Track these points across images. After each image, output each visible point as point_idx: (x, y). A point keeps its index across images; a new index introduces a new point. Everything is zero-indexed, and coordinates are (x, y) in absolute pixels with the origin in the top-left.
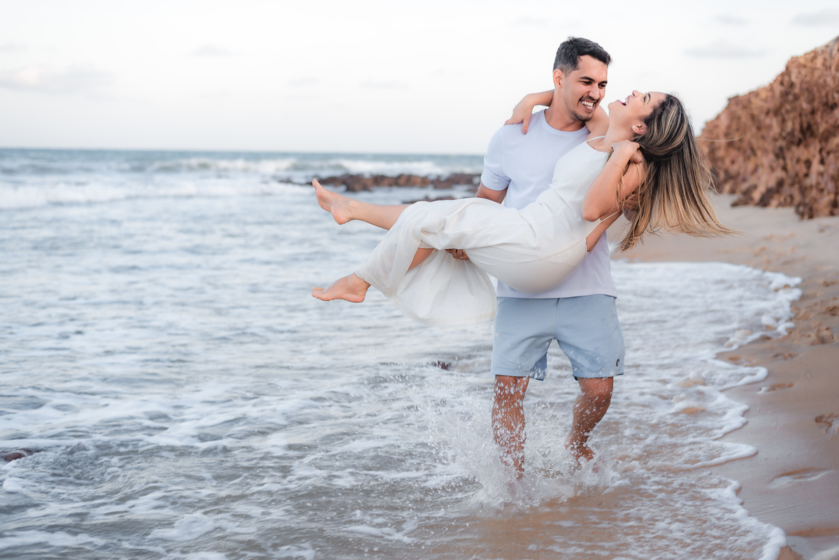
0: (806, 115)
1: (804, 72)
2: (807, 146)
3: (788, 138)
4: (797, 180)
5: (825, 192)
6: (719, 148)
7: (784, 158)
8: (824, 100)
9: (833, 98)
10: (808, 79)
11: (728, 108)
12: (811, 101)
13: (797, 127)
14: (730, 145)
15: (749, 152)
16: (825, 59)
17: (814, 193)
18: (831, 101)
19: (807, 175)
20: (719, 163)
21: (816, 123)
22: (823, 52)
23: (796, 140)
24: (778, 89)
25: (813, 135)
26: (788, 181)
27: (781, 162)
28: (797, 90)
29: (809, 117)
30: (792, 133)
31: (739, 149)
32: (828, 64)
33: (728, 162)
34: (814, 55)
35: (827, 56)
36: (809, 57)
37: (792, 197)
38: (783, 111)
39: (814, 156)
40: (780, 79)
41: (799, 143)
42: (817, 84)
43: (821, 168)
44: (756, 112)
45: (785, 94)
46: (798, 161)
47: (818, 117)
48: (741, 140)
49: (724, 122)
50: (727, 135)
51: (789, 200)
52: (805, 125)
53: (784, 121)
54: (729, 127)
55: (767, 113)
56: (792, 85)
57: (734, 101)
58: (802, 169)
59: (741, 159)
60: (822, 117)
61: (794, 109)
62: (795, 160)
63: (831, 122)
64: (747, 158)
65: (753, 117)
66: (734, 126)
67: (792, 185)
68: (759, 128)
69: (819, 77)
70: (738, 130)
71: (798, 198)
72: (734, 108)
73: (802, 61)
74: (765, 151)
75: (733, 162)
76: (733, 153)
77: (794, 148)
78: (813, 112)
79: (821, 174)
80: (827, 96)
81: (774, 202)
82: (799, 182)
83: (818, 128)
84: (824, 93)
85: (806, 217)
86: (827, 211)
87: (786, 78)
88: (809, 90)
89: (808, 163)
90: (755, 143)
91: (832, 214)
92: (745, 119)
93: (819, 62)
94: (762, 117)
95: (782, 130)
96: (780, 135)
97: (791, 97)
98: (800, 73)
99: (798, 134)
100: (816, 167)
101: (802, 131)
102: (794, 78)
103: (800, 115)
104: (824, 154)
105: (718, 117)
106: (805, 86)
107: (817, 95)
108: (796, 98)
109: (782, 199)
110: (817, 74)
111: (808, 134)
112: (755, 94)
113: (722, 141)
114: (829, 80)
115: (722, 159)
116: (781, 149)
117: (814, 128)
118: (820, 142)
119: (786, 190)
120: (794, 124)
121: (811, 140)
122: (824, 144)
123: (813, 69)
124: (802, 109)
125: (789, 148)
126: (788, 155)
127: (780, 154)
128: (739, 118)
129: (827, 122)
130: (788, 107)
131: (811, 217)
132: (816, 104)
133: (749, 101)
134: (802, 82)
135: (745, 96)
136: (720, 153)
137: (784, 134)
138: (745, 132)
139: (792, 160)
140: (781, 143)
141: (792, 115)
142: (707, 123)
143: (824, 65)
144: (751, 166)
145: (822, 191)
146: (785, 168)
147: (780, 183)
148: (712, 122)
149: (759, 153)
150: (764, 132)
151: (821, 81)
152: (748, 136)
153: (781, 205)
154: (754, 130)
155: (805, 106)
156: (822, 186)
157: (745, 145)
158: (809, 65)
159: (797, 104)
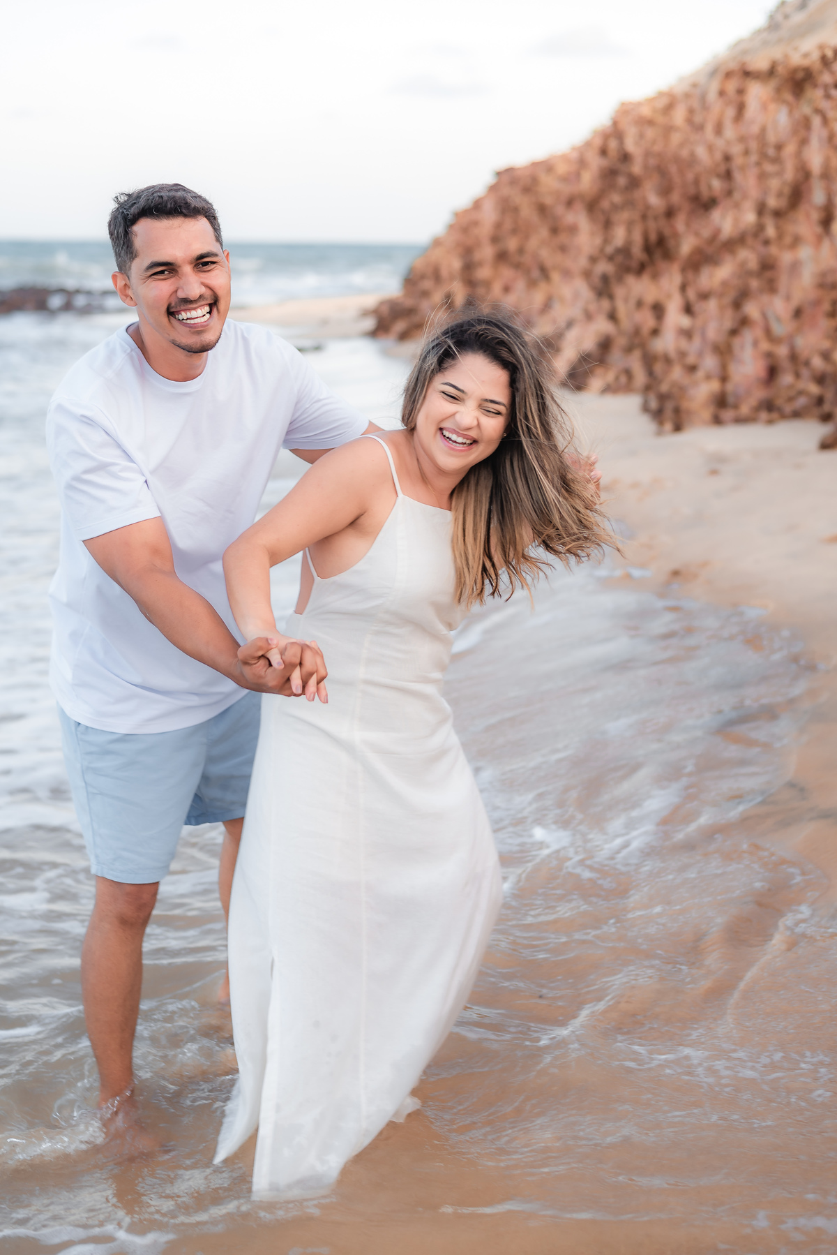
0: (656, 218)
1: (650, 133)
2: (655, 276)
3: (620, 259)
4: (638, 342)
5: (700, 374)
6: (480, 264)
7: (611, 297)
8: (692, 191)
9: (710, 187)
10: (657, 148)
11: (493, 189)
12: (665, 191)
13: (637, 238)
14: (502, 257)
15: (536, 273)
16: (691, 111)
17: (677, 373)
18: (705, 194)
19: (655, 332)
20: (481, 291)
21: (676, 235)
22: (687, 96)
23: (634, 264)
24: (596, 163)
25: (668, 255)
26: (621, 342)
27: (606, 304)
28: (637, 169)
29: (662, 222)
30: (625, 251)
31: (517, 266)
32: (698, 119)
33: (497, 289)
34: (669, 102)
35: (696, 104)
36: (661, 103)
37: (628, 373)
38: (605, 204)
39: (669, 296)
40: (598, 142)
41: (640, 269)
42: (677, 159)
43: (685, 321)
44: (548, 201)
45: (609, 175)
46: (640, 304)
47: (680, 224)
48: (521, 251)
49: (489, 215)
50: (495, 239)
51: (623, 379)
52: (653, 237)
53: (607, 225)
54: (498, 225)
55: (570, 203)
56: (625, 157)
57: (507, 177)
58: (647, 320)
59: (520, 285)
60: (688, 225)
61: (629, 204)
62: (632, 303)
63: (706, 233)
64: (532, 284)
65: (542, 209)
66: (508, 225)
67: (629, 350)
68: (555, 231)
69: (682, 145)
70: (514, 231)
71: (640, 377)
72: (506, 191)
73: (646, 111)
74: (567, 274)
75: (507, 289)
76: (507, 273)
77: (631, 280)
78: (670, 213)
79: (687, 334)
80: (697, 182)
81: (596, 383)
82: (643, 346)
83: (678, 245)
84: (690, 176)
85: (668, 426)
86: (707, 414)
87: (613, 144)
88: (661, 171)
89: (658, 310)
90: (546, 255)
91: (717, 421)
92: (527, 211)
93: (679, 116)
94: (560, 210)
95: (606, 241)
96: (602, 250)
97: (622, 181)
98: (641, 136)
99: (637, 251)
100: (675, 318)
101: (648, 248)
102: (630, 145)
103: (644, 217)
104: (691, 294)
105: (477, 205)
106: (652, 162)
107: (677, 180)
108: (634, 183)
109: (610, 377)
110: (676, 138)
111: (658, 255)
112: (547, 166)
113: (486, 252)
114: (701, 152)
115: (487, 284)
116: (605, 279)
117: (671, 243)
118: (683, 270)
119: (617, 357)
120: (629, 231)
121: (662, 265)
122: (690, 275)
123: (668, 130)
124: (648, 207)
125: (620, 279)
126: (619, 292)
127: (604, 289)
128: (516, 210)
129: (697, 234)
130: (616, 198)
131: (678, 428)
132: (676, 198)
133: (534, 180)
134: (647, 154)
135: (526, 168)
136: (483, 273)
137: (609, 250)
138: (527, 237)
139: (626, 300)
140: (603, 267)
141: (625, 215)
142: (457, 215)
143: (689, 121)
144: (538, 297)
145: (692, 369)
146: (612, 317)
147: (605, 345)
148: (466, 212)
149: (556, 276)
150: (563, 238)
151: (685, 153)
152: (533, 243)
153: (608, 389)
154: (544, 232)
155: (654, 200)
156: (691, 360)
157: (527, 259)
158: (660, 119)
159: (637, 194)
